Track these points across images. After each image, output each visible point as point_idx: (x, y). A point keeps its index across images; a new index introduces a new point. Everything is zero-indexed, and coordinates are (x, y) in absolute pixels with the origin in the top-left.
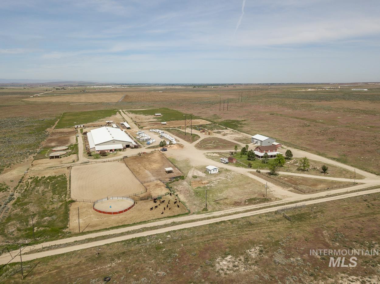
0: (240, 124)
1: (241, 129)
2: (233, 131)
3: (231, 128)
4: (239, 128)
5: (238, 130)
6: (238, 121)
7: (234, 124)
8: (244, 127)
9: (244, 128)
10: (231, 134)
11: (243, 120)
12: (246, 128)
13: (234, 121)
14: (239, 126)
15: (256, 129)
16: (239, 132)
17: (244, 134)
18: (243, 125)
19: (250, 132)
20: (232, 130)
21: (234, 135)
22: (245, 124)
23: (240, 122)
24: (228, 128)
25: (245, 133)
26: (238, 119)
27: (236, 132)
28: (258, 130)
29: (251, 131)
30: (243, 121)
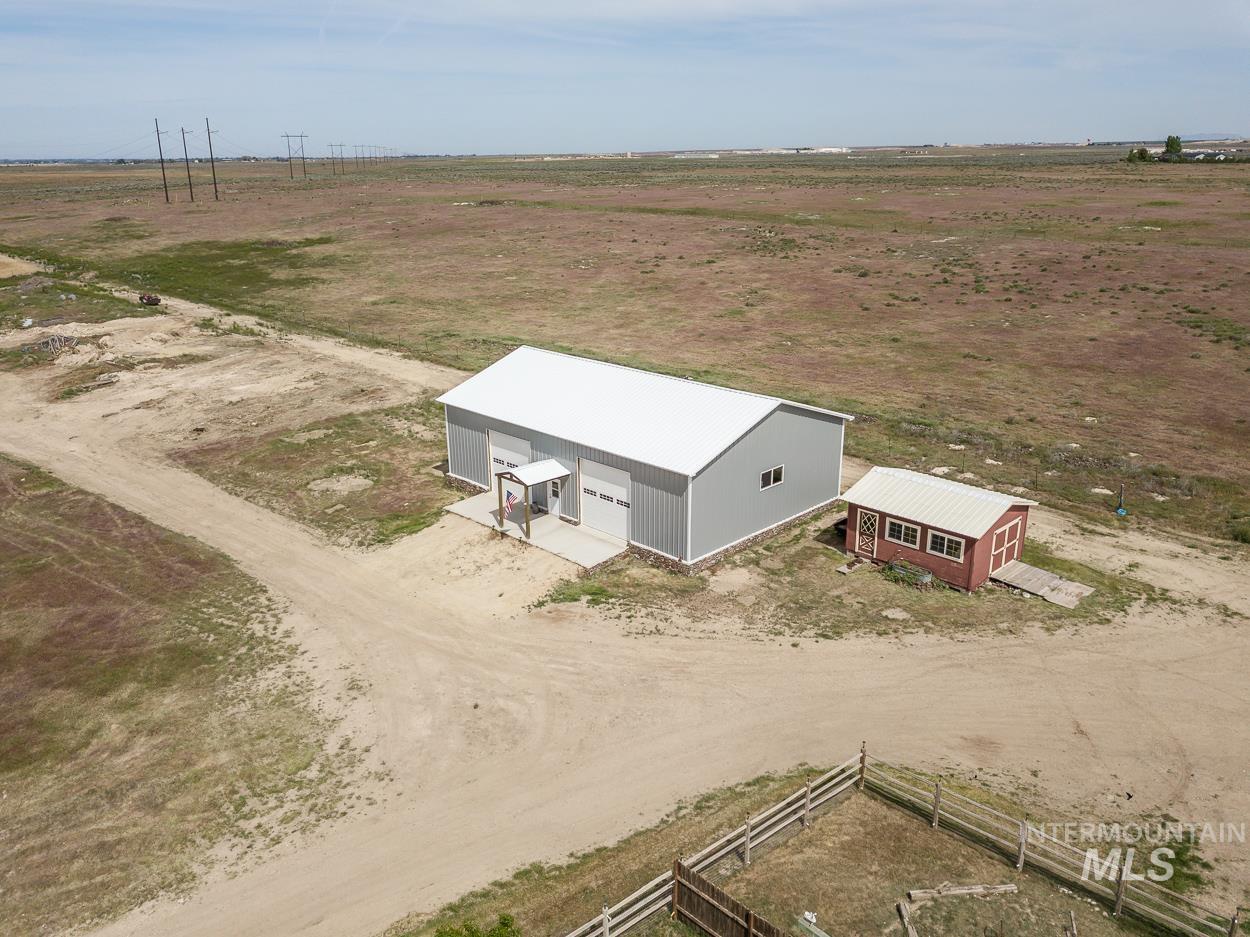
0: (293, 265)
1: (292, 301)
2: (206, 324)
3: (198, 300)
4: (274, 296)
5: (266, 314)
6: (271, 248)
7: (241, 268)
8: (323, 282)
9: (321, 287)
10: (171, 363)
11: (309, 236)
12: (336, 293)
13: (244, 246)
14: (281, 274)
15: (432, 293)
16: (273, 334)
17: (326, 346)
18: (314, 265)
19: (380, 318)
20: (206, 312)
21: (199, 379)
22: (327, 262)
23: (294, 252)
24: (165, 300)
25: (334, 333)
26: (275, 235)
27: (236, 329)
28: (450, 295)
29: (393, 308)
30: (310, 242)
